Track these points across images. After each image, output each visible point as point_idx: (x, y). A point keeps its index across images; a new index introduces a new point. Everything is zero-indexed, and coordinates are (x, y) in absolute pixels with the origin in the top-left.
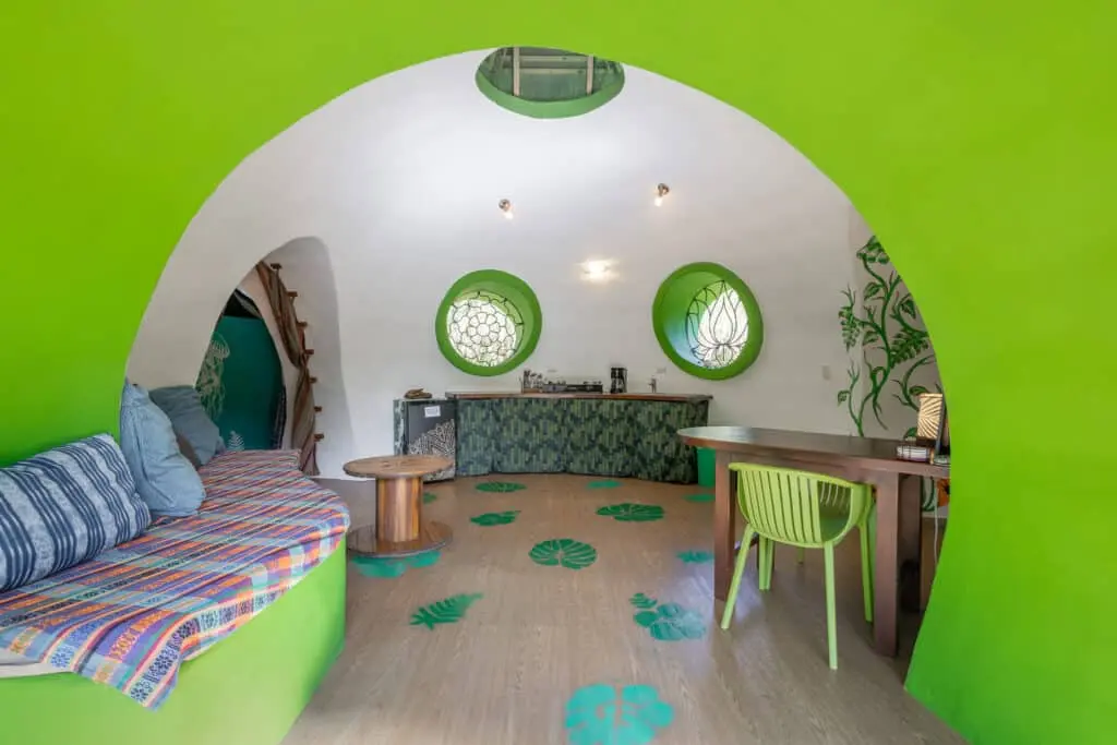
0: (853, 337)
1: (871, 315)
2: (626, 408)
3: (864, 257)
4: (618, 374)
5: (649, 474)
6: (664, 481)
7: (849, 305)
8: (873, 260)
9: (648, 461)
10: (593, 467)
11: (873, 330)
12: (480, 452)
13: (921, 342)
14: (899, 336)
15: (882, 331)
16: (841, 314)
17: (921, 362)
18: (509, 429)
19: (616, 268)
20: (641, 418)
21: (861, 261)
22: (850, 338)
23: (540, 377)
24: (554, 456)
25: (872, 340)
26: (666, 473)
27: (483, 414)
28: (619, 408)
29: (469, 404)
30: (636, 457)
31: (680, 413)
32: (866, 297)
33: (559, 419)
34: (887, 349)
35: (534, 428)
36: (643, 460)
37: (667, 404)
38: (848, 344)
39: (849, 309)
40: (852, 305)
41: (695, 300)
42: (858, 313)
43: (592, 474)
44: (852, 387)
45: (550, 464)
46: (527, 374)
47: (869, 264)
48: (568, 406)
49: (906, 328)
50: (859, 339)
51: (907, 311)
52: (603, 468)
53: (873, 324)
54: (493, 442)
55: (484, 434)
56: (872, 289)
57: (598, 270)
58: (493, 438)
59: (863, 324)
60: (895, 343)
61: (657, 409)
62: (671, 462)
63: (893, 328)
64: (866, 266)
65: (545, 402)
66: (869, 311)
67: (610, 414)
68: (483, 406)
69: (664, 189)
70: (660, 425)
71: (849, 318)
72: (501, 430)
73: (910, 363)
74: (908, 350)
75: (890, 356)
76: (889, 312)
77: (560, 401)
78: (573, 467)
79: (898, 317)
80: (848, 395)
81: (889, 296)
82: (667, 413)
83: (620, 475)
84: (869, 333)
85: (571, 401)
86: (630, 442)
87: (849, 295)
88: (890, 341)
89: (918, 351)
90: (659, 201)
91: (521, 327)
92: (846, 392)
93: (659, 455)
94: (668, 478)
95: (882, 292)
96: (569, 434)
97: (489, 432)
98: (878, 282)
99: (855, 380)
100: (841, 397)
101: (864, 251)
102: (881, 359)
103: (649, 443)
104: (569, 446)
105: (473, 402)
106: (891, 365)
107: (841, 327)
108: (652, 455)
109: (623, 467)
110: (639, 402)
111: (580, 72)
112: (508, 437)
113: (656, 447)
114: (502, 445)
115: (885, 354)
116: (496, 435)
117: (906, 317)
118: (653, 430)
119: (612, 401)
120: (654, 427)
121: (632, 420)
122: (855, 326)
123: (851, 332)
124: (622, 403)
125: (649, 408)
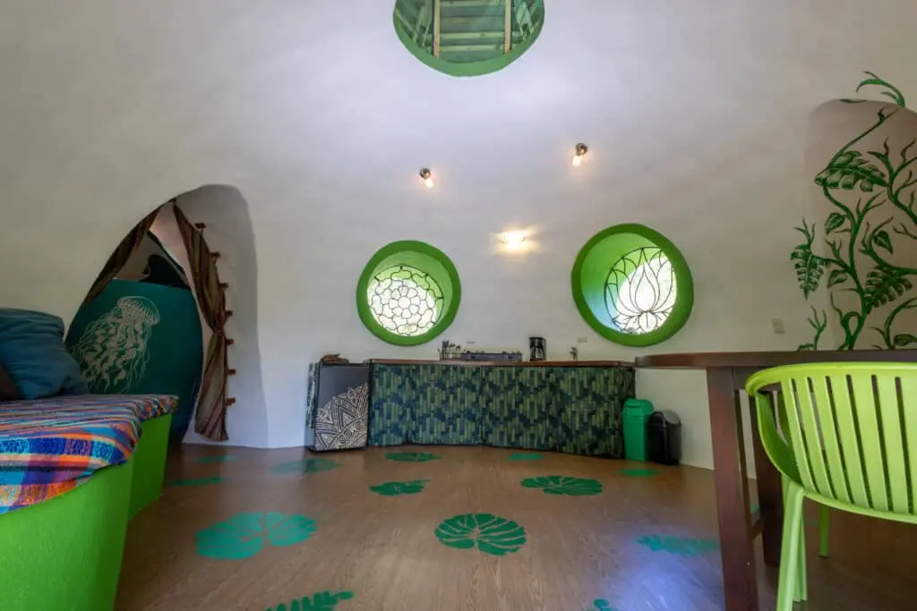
0: (813, 280)
1: (836, 252)
2: (548, 376)
3: (823, 183)
4: (537, 344)
5: (575, 447)
6: (592, 455)
7: (806, 242)
8: (835, 185)
9: (574, 433)
10: (513, 439)
11: (840, 268)
12: (394, 419)
13: (903, 281)
14: (873, 275)
15: (850, 270)
16: (794, 255)
17: (904, 306)
18: (425, 397)
19: (534, 238)
20: (564, 386)
21: (821, 188)
22: (809, 281)
23: (459, 347)
24: (470, 427)
25: (840, 281)
26: (594, 446)
27: (398, 380)
28: (540, 375)
29: (385, 370)
30: (560, 428)
31: (606, 379)
32: (828, 233)
33: (478, 387)
34: (859, 290)
35: (451, 397)
36: (567, 430)
37: (591, 370)
38: (806, 292)
39: (806, 247)
40: (810, 242)
41: (612, 270)
42: (819, 249)
43: (514, 447)
44: (817, 338)
45: (467, 436)
46: (445, 345)
47: (831, 191)
48: (487, 374)
49: (882, 264)
50: (823, 281)
51: (881, 245)
52: (525, 441)
53: (840, 263)
54: (408, 410)
55: (400, 402)
56: (836, 221)
57: (516, 242)
58: (409, 406)
59: (827, 262)
60: (870, 283)
61: (582, 375)
62: (599, 433)
63: (865, 265)
64: (827, 194)
65: (463, 370)
66: (833, 246)
67: (532, 383)
68: (399, 373)
69: (582, 148)
70: (585, 393)
71: (805, 258)
72: (418, 398)
73: (890, 307)
74: (887, 292)
75: (863, 299)
76: (858, 245)
77: (478, 369)
78: (492, 439)
79: (870, 252)
80: (811, 350)
81: (856, 227)
82: (592, 379)
83: (544, 449)
84: (835, 273)
85: (489, 369)
86: (553, 411)
87: (805, 232)
88: (863, 280)
89: (900, 292)
90: (577, 161)
91: (441, 300)
93: (585, 426)
94: (596, 452)
95: (847, 224)
96: (487, 404)
97: (404, 401)
98: (843, 213)
99: (820, 330)
101: (823, 176)
102: (854, 303)
103: (573, 413)
104: (487, 417)
105: (389, 369)
106: (867, 310)
107: (795, 271)
108: (577, 426)
109: (547, 439)
110: (561, 369)
111: (498, 48)
112: (424, 406)
113: (582, 417)
114: (418, 413)
115: (857, 296)
116: (412, 404)
117: (881, 252)
118: (577, 398)
119: (532, 369)
120: (578, 395)
121: (554, 388)
122: (815, 266)
123: (810, 274)
124: (543, 371)
125: (572, 374)
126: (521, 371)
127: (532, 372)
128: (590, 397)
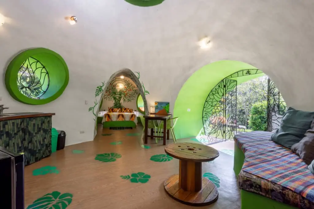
0: (99, 94)
2: (21, 124)
5: (36, 158)
7: (102, 86)
9: (37, 151)
16: (98, 87)
20: (30, 128)
26: (43, 154)
28: (17, 125)
38: (96, 96)
39: (102, 87)
40: (103, 86)
44: (95, 106)
61: (38, 121)
70: (39, 130)
71: (100, 89)
80: (93, 109)
82: (43, 122)
87: (103, 84)
92: (93, 108)
94: (44, 157)
99: (96, 104)
100: (90, 109)
103: (36, 141)
107: (96, 91)
108: (39, 147)
110: (28, 119)
113: (40, 142)
118: (36, 133)
119: (13, 121)
120: (36, 132)
121: (24, 131)
122: (100, 91)
123: (99, 92)
124: (19, 121)
125: (34, 121)
126: (6, 123)
127: (13, 123)
128: (42, 131)
